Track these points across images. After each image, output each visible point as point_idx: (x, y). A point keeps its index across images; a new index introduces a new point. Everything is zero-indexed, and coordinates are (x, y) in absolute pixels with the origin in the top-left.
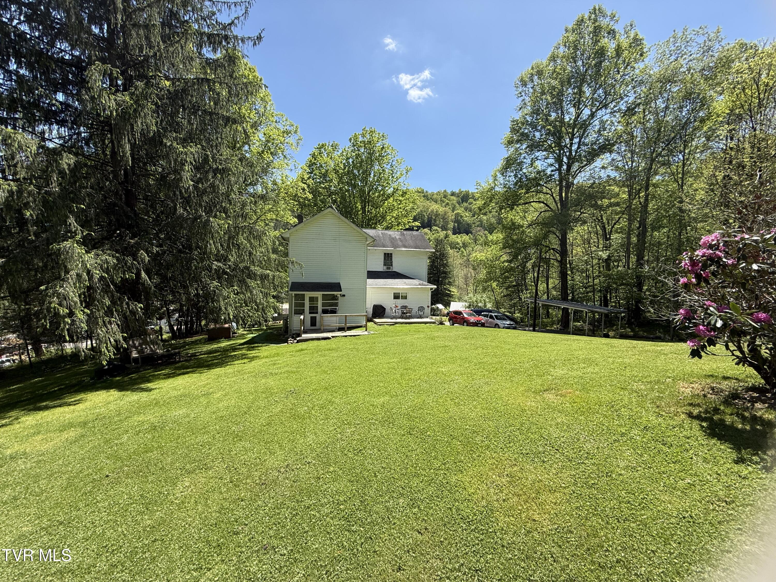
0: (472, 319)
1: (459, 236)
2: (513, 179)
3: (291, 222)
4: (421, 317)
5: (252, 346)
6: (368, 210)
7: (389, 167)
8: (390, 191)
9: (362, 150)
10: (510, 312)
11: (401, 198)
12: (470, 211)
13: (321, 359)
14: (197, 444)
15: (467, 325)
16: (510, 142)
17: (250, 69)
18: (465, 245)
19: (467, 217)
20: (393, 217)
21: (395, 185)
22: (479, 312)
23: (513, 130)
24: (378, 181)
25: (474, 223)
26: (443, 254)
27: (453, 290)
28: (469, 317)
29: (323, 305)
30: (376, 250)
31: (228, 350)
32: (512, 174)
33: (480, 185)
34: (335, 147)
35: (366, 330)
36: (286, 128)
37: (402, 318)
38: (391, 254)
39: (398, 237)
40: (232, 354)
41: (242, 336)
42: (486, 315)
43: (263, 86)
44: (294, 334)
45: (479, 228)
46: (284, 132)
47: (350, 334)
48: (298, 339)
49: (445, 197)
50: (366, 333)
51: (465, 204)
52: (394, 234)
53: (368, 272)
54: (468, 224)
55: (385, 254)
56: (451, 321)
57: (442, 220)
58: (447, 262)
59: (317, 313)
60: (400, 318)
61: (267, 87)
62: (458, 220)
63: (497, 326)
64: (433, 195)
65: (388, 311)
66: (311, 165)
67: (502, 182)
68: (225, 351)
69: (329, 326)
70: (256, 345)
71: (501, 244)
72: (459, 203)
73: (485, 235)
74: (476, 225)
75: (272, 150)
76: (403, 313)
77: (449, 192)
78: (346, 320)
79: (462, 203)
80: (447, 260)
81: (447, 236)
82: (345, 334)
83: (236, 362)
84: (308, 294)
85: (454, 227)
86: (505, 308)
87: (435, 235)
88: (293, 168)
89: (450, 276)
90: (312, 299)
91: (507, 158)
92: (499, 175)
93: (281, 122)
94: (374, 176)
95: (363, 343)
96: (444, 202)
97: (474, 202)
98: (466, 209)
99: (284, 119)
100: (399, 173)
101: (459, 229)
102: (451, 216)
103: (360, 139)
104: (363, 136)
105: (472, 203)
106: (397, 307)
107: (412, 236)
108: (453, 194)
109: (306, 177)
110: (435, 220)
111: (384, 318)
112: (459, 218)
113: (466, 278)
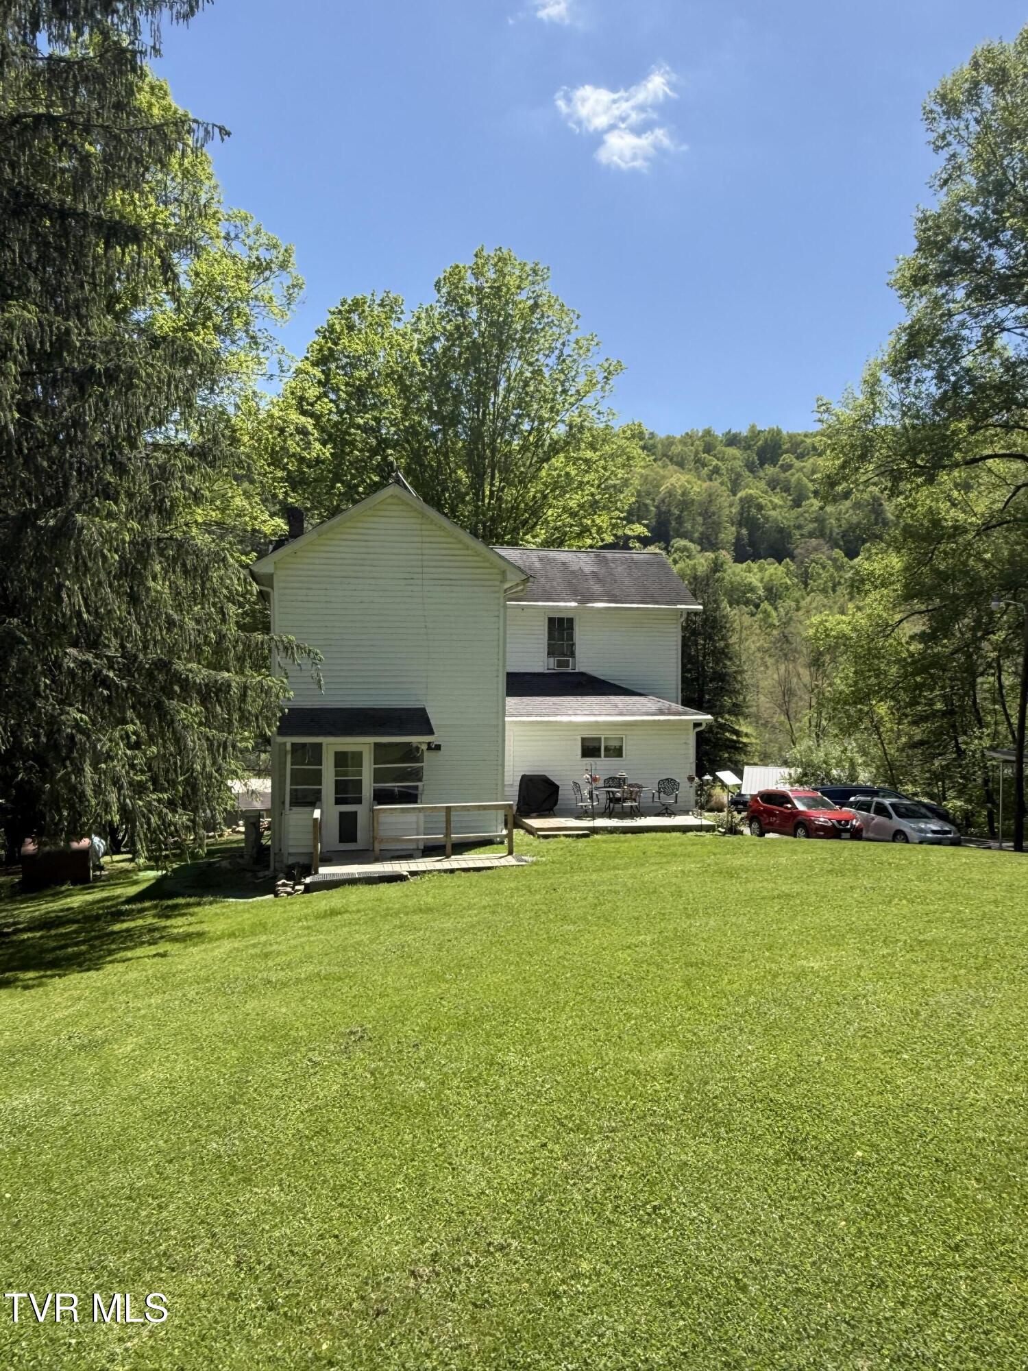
0: (822, 818)
1: (755, 566)
2: (933, 389)
3: (267, 529)
4: (667, 811)
5: (170, 902)
6: (492, 492)
7: (552, 361)
8: (560, 431)
9: (473, 313)
10: (931, 796)
11: (589, 454)
12: (787, 489)
13: (410, 938)
14: (116, 1191)
15: (808, 836)
16: (919, 280)
17: (152, 88)
18: (773, 594)
19: (777, 510)
20: (565, 509)
21: (571, 415)
22: (840, 795)
23: (927, 246)
24: (520, 404)
25: (799, 527)
26: (715, 620)
27: (744, 729)
28: (813, 812)
29: (378, 776)
30: (523, 608)
31: (97, 918)
32: (930, 374)
33: (827, 411)
34: (391, 307)
35: (510, 853)
36: (255, 253)
37: (610, 814)
38: (570, 621)
39: (587, 569)
40: (117, 927)
41: (123, 876)
42: (863, 803)
43: (217, 130)
44: (291, 867)
45: (814, 542)
46: (251, 266)
47: (464, 865)
48: (308, 880)
49: (708, 449)
50: (511, 861)
51: (770, 470)
52: (576, 559)
53: (510, 675)
54: (781, 530)
55: (551, 621)
56: (755, 825)
57: (700, 519)
58: (727, 646)
59: (358, 801)
60: (602, 815)
61: (228, 134)
62: (748, 518)
63: (899, 836)
64: (672, 444)
65: (566, 792)
66: (323, 359)
67: (895, 400)
68: (88, 918)
69: (398, 840)
70: (181, 901)
71: (898, 586)
72: (751, 467)
73: (835, 560)
74: (805, 531)
75: (217, 320)
76: (614, 800)
77: (719, 432)
78: (448, 821)
79: (762, 464)
80: (724, 638)
81: (717, 567)
82: (446, 864)
83: (139, 952)
84: (332, 745)
85: (739, 538)
86: (914, 782)
87: (681, 565)
88: (277, 372)
89: (738, 686)
90: (342, 759)
91: (911, 327)
92: (886, 379)
93: (242, 236)
94: (509, 390)
95: (518, 890)
96: (704, 465)
97: (798, 464)
98: (773, 484)
99: (251, 230)
100: (581, 381)
101: (752, 543)
102: (728, 507)
103: (470, 281)
104: (477, 273)
105: (790, 467)
106: (594, 780)
107: (632, 566)
108: (732, 440)
109: (312, 393)
110: (679, 519)
111: (554, 815)
112: (754, 511)
113: (787, 693)
